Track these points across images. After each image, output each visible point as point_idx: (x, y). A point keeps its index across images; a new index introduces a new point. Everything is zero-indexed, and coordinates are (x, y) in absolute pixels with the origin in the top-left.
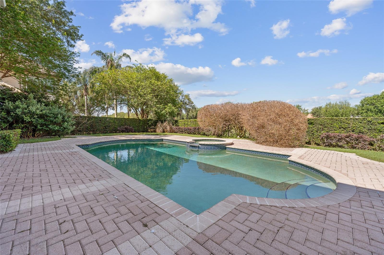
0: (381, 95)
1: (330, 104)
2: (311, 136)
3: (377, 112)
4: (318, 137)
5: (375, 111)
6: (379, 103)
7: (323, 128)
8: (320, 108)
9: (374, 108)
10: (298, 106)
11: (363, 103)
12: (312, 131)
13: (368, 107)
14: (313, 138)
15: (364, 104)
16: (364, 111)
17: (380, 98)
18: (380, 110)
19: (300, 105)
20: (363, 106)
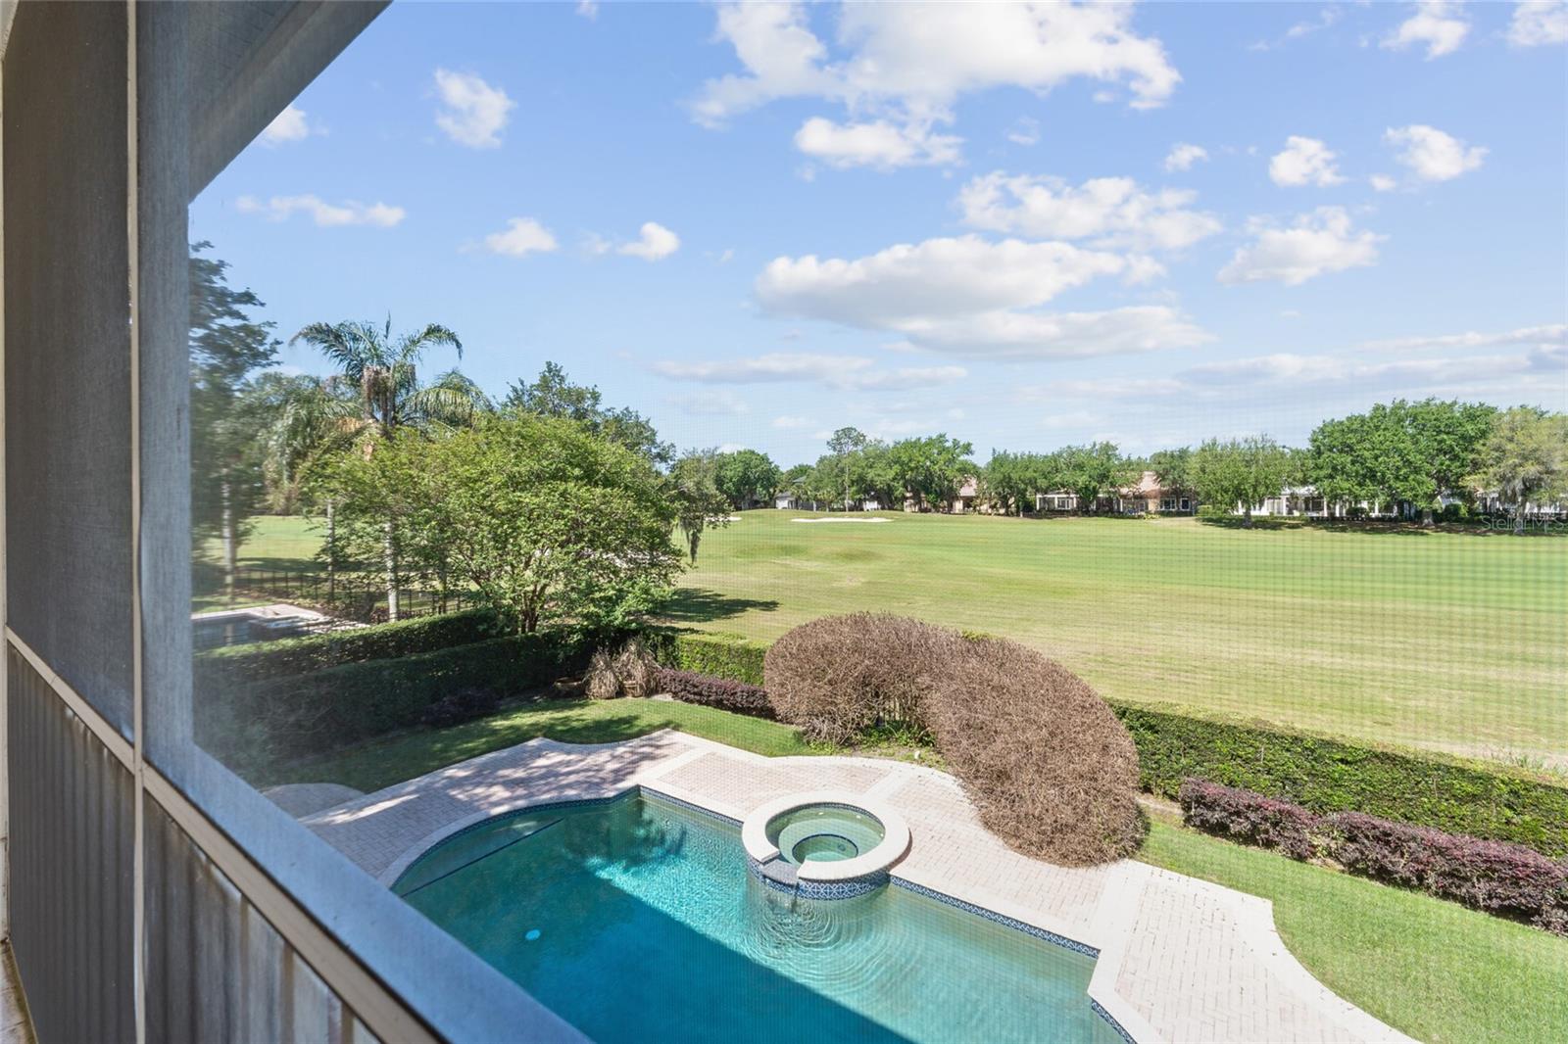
0: (1371, 419)
1: (1214, 444)
2: (1152, 769)
3: (1364, 476)
4: (1173, 776)
5: (1357, 472)
6: (1368, 445)
7: (1185, 749)
8: (1183, 454)
9: (1353, 463)
10: (1107, 445)
11: (1318, 443)
12: (1154, 754)
13: (1334, 459)
14: (1158, 776)
15: (1322, 448)
16: (1322, 473)
17: (1369, 427)
18: (1371, 470)
19: (1113, 443)
20: (1319, 453)
